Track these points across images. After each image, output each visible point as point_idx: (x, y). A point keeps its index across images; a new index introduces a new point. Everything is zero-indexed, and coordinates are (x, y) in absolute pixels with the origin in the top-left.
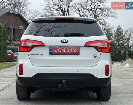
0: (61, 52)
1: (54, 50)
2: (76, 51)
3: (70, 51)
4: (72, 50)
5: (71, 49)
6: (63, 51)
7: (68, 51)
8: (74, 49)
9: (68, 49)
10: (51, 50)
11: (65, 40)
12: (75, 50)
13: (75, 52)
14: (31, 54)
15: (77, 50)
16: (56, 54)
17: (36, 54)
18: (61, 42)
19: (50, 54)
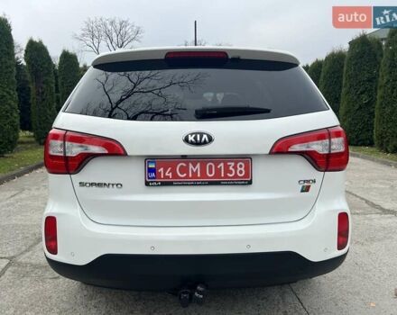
0: (187, 177)
1: (161, 170)
2: (241, 172)
3: (218, 171)
4: (226, 167)
5: (222, 165)
6: (195, 174)
7: (211, 172)
8: (233, 164)
9: (211, 167)
10: (151, 170)
11: (201, 134)
12: (235, 167)
13: (236, 176)
14: (82, 184)
15: (242, 169)
16: (170, 184)
17: (97, 182)
18: (186, 140)
19: (147, 184)
